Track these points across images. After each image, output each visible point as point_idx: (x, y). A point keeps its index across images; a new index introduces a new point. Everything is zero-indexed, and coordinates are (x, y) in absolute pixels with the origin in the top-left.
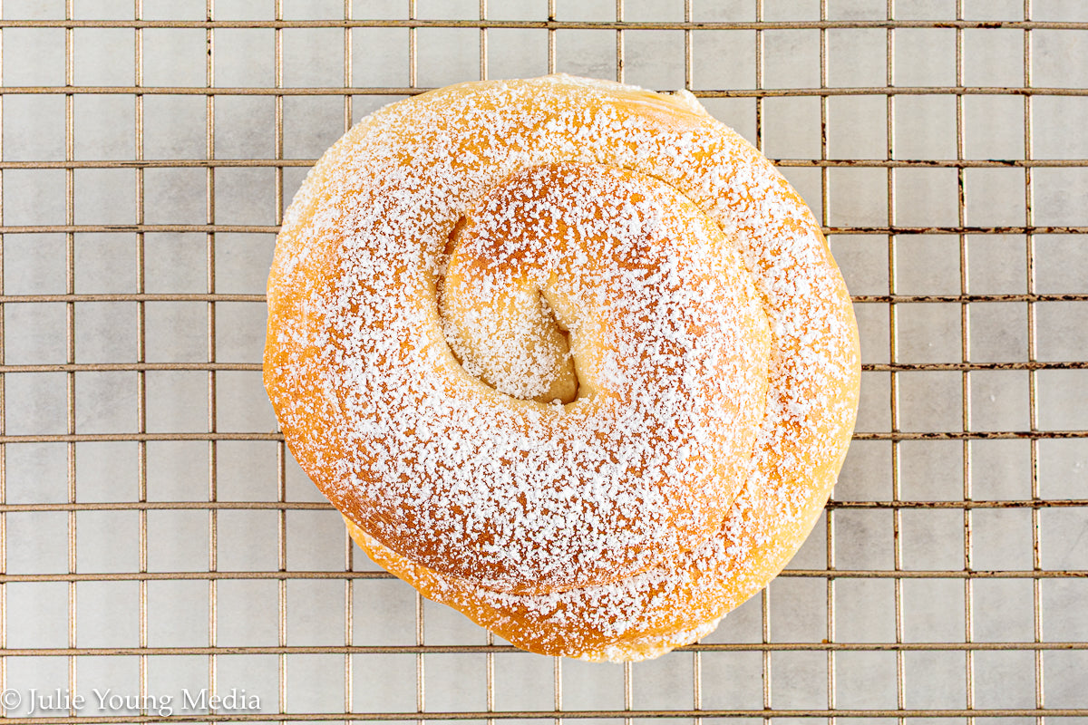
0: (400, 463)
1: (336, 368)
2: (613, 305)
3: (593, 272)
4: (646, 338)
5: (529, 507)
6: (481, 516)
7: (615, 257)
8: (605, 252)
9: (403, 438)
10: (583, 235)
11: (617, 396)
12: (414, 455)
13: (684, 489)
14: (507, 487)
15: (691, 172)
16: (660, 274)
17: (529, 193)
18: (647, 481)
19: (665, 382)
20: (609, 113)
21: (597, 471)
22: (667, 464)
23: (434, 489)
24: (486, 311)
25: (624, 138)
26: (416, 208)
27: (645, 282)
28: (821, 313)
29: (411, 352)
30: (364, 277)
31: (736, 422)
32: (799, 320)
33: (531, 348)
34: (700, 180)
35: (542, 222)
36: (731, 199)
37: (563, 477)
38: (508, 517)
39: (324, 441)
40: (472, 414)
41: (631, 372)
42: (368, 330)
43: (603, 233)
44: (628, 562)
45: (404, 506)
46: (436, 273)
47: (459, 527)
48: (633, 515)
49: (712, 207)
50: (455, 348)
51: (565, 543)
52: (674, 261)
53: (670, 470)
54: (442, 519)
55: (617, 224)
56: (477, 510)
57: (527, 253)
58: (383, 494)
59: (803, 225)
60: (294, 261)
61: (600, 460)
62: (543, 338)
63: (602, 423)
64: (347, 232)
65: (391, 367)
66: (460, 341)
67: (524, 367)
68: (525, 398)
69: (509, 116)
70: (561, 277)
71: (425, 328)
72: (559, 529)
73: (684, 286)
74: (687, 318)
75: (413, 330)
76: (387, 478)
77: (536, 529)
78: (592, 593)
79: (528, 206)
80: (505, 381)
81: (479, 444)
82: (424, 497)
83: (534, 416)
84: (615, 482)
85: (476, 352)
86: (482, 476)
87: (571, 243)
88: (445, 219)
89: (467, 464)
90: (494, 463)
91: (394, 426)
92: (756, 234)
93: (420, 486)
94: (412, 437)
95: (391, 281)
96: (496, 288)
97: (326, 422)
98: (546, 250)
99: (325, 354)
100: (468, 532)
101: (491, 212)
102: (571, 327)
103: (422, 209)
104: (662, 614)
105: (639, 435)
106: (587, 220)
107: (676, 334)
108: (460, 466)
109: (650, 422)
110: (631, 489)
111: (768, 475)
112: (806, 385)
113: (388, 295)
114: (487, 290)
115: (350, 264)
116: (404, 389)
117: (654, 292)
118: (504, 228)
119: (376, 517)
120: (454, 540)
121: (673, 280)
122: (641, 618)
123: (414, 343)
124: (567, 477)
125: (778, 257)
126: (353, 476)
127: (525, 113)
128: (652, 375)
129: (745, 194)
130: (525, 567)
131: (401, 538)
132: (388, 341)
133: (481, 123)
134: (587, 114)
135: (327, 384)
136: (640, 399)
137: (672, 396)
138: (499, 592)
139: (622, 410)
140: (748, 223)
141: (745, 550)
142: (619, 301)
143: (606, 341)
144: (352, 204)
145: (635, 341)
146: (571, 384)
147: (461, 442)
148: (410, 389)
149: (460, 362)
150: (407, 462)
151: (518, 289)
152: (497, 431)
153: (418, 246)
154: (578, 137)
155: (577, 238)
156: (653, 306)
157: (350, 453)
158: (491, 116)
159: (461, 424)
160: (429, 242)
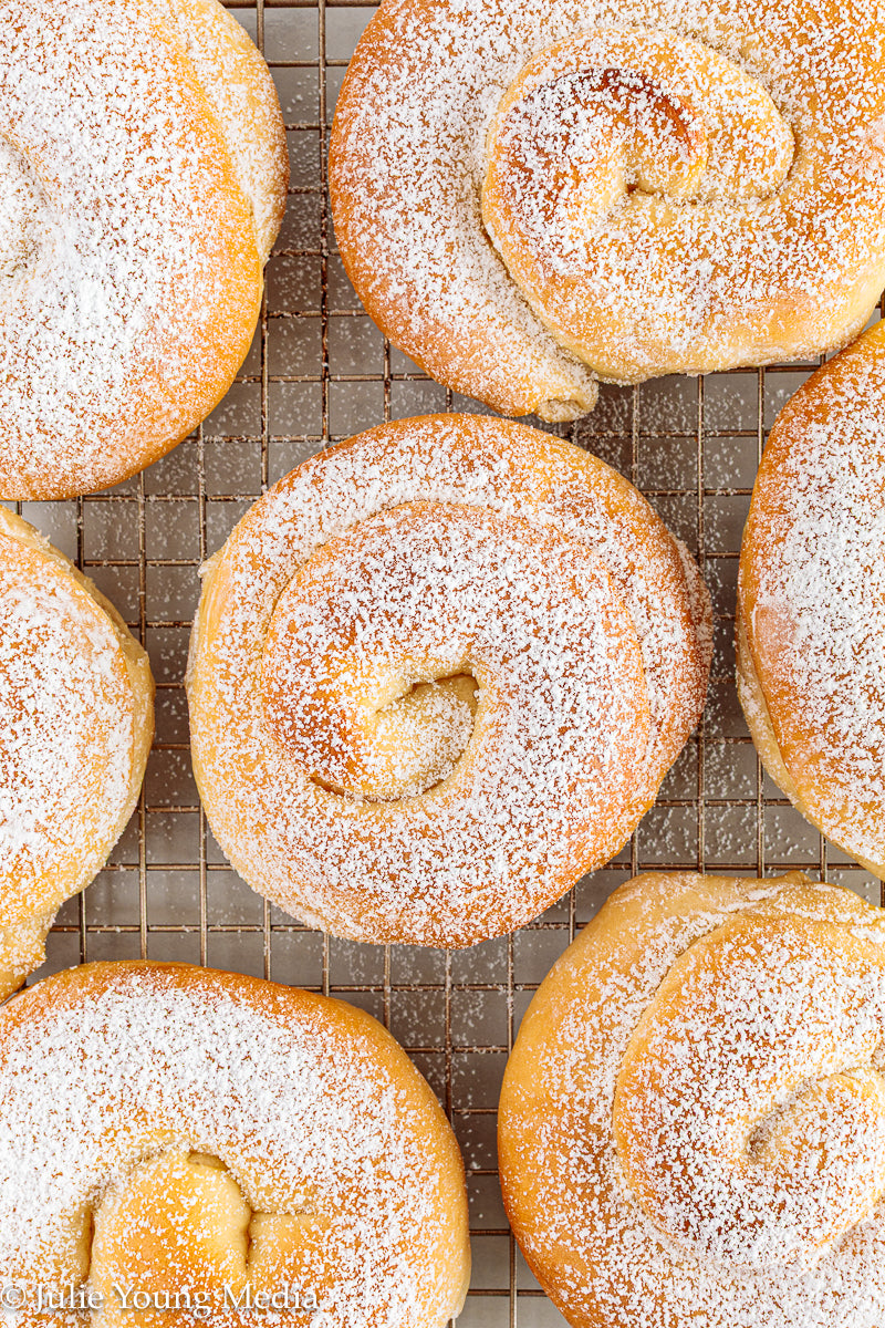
0: (530, 839)
1: (445, 893)
2: (389, 649)
3: (359, 667)
4: (417, 621)
5: (569, 724)
6: (577, 767)
7: (345, 648)
8: (341, 657)
9: (507, 837)
10: (325, 676)
11: (470, 644)
12: (523, 827)
14: (551, 744)
15: (269, 574)
16: (360, 608)
17: (288, 724)
18: (547, 619)
20: (216, 646)
21: (537, 663)
22: (531, 601)
23: (553, 809)
24: (395, 761)
25: (240, 634)
26: (302, 821)
27: (367, 622)
28: (397, 454)
29: (431, 828)
30: (364, 868)
33: (428, 719)
34: (277, 566)
35: (314, 713)
36: (294, 537)
37: (543, 694)
38: (578, 743)
40: (486, 775)
41: (448, 633)
42: (411, 866)
43: (324, 658)
45: (569, 834)
46: (361, 804)
47: (588, 786)
48: (577, 631)
49: (301, 554)
50: (427, 786)
53: (536, 598)
54: (580, 801)
55: (315, 646)
56: (572, 771)
57: (343, 726)
58: (558, 852)
61: (527, 661)
62: (419, 708)
63: (494, 658)
64: (325, 881)
65: (444, 846)
66: (421, 782)
67: (445, 725)
68: (474, 724)
69: (221, 735)
70: (364, 695)
71: (410, 814)
72: (590, 698)
73: (370, 587)
74: (399, 584)
75: (411, 826)
76: (544, 850)
77: (588, 718)
79: (300, 725)
80: (458, 741)
81: (513, 769)
82: (561, 817)
83: (488, 718)
84: (547, 647)
85: (432, 768)
86: (541, 767)
87: (333, 687)
88: (313, 795)
89: (530, 779)
90: (530, 756)
91: (497, 844)
94: (507, 828)
95: (368, 845)
96: (373, 753)
98: (339, 710)
99: (433, 903)
100: (591, 778)
101: (305, 757)
102: (410, 682)
103: (303, 816)
105: (505, 626)
106: (312, 673)
107: (414, 594)
110: (554, 633)
113: (380, 846)
114: (376, 761)
115: (353, 881)
116: (464, 834)
117: (376, 613)
118: (320, 746)
121: (365, 597)
123: (423, 825)
124: (543, 691)
129: (291, 525)
130: (624, 725)
132: (421, 849)
133: (227, 760)
134: (218, 667)
135: (460, 901)
136: (472, 625)
137: (470, 597)
139: (483, 641)
140: (315, 521)
142: (384, 644)
143: (421, 655)
144: (300, 875)
145: (420, 630)
146: (460, 680)
147: (510, 785)
148: (464, 829)
149: (441, 781)
150: (529, 831)
151: (375, 733)
152: (501, 752)
153: (337, 820)
154: (239, 675)
155: (329, 682)
156: (389, 615)
157: (521, 881)
158: (220, 751)
159: (495, 784)
160: (333, 810)
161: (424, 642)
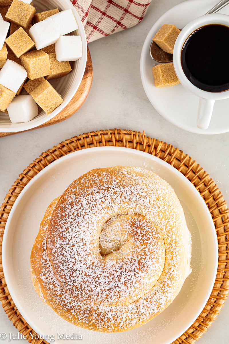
0: (77, 212)
1: (99, 191)
2: (128, 261)
3: (136, 254)
4: (121, 271)
5: (71, 248)
6: (67, 235)
7: (141, 259)
8: (141, 256)
9: (84, 212)
10: (145, 250)
11: (104, 266)
12: (80, 215)
13: (83, 288)
14: (76, 241)
15: (168, 275)
16: (138, 272)
17: (154, 233)
18: (83, 278)
19: (110, 278)
21: (84, 264)
22: (89, 282)
23: (72, 222)
24: (121, 227)
25: (174, 256)
26: (145, 204)
27: (135, 268)
28: (136, 317)
29: (107, 210)
30: (124, 194)
31: (103, 298)
32: (133, 311)
33: (113, 241)
34: (166, 278)
35: (146, 238)
36: (163, 287)
37: (81, 256)
38: (68, 243)
39: (79, 190)
40: (93, 228)
41: (111, 268)
42: (110, 197)
44: (61, 277)
45: (66, 215)
46: (129, 212)
47: (63, 230)
48: (74, 275)
49: (160, 283)
50: (110, 221)
51: (63, 259)
52: (143, 275)
53: (87, 283)
54: (64, 226)
55: (150, 258)
56: (68, 234)
57: (138, 236)
58: (68, 209)
59: (159, 308)
60: (125, 173)
61: (87, 264)
62: (116, 244)
63: (97, 263)
64: (135, 187)
65: (102, 205)
66: (112, 222)
67: (108, 240)
68: (99, 242)
69: (174, 224)
70: (133, 246)
71: (114, 212)
72: (67, 257)
73: (136, 278)
74: (128, 281)
75: (112, 209)
76: (72, 209)
77: (66, 251)
78: (51, 268)
80: (103, 236)
81: (86, 232)
82: (69, 220)
83: (95, 245)
84: (82, 269)
85: (109, 226)
86: (77, 234)
87: (142, 247)
88: (143, 212)
89: (80, 230)
90: (81, 236)
91: (86, 209)
92: (154, 296)
93: (72, 218)
94: (84, 214)
95: (124, 201)
96: (127, 229)
97: (84, 190)
98: (139, 240)
100: (62, 233)
101: (147, 224)
102: (120, 251)
103: (145, 206)
104: (48, 288)
105: (95, 274)
106: (149, 250)
107: (123, 279)
108: (79, 228)
109: (99, 276)
110: (81, 274)
111: (90, 310)
112: (116, 316)
113: (121, 201)
114: (126, 227)
115: (127, 189)
116: (96, 210)
117: (133, 271)
118: (143, 229)
119: (61, 208)
120: (59, 230)
121: (137, 275)
122: (46, 283)
123: (109, 210)
124: (81, 257)
125: (149, 303)
126: (71, 200)
127: (176, 228)
128: (111, 274)
129: (164, 291)
130: (55, 250)
131: (57, 215)
132: (108, 203)
133: (171, 217)
135: (94, 189)
136: (105, 272)
137: (107, 280)
138: (46, 243)
139: (101, 268)
140: (157, 293)
141: (69, 308)
142: (129, 262)
143: (118, 261)
144: (143, 187)
145: (120, 268)
146: (106, 253)
147: (85, 227)
148: (96, 211)
149: (106, 223)
150: (78, 214)
151: (128, 235)
152: (90, 236)
153: (135, 206)
154: (172, 243)
155: (144, 248)
156: (130, 271)
157: (77, 198)
158: (174, 219)
159: (90, 226)
160: (136, 209)
161: (118, 265)
